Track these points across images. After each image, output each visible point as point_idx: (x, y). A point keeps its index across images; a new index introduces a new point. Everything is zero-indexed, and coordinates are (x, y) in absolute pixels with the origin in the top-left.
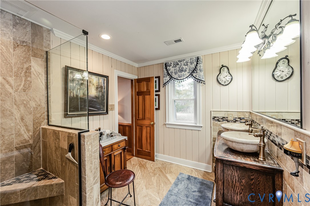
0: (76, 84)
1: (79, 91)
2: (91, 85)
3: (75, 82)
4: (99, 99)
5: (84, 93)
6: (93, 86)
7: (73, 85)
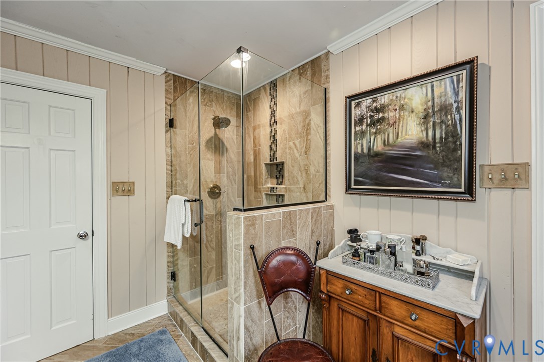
0: (367, 125)
1: (374, 139)
2: (406, 113)
3: (365, 120)
4: (434, 147)
5: (384, 141)
6: (413, 115)
7: (362, 129)
